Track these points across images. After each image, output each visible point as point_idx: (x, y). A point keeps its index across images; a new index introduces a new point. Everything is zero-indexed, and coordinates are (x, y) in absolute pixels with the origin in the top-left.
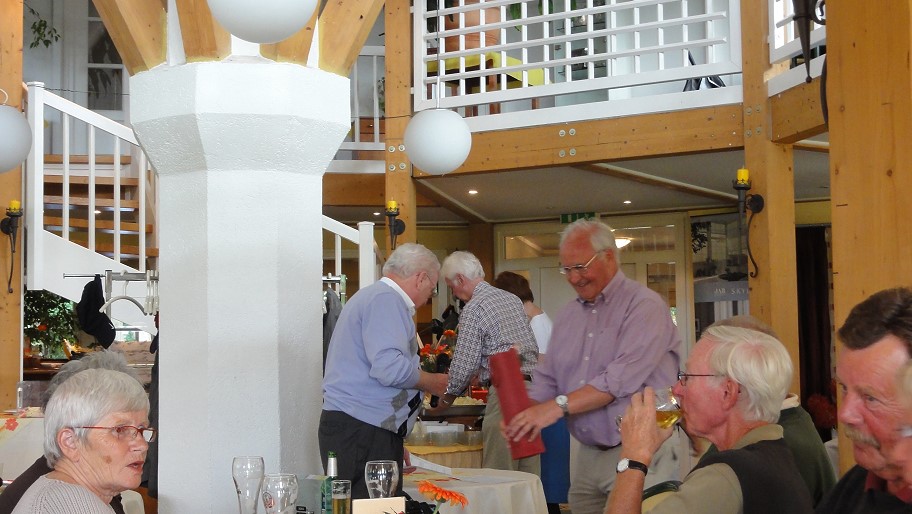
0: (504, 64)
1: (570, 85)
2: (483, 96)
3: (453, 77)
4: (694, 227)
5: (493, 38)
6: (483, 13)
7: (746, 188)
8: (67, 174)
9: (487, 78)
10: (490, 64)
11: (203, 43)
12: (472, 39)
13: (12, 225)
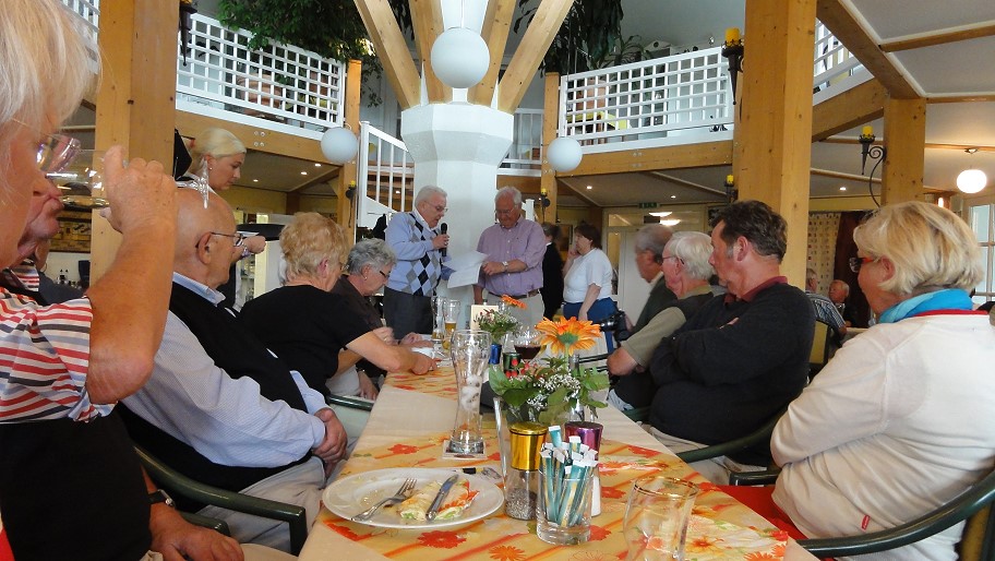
0: (606, 117)
1: (641, 129)
2: (594, 135)
3: (579, 124)
4: (711, 212)
5: (601, 104)
6: (596, 90)
7: (732, 186)
8: (379, 171)
9: (597, 125)
10: (599, 117)
11: (438, 94)
12: (590, 104)
13: (352, 193)
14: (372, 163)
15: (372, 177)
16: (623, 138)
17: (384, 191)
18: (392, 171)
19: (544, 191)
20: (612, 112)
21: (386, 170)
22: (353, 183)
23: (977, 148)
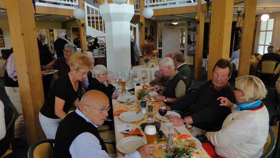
1: (170, 2)
2: (156, 3)
4: (188, 23)
8: (91, 16)
11: (110, 1)
13: (83, 25)
14: (88, 13)
15: (89, 18)
16: (164, 5)
17: (93, 22)
18: (95, 16)
19: (141, 21)
21: (93, 15)
22: (84, 22)
23: (267, 8)
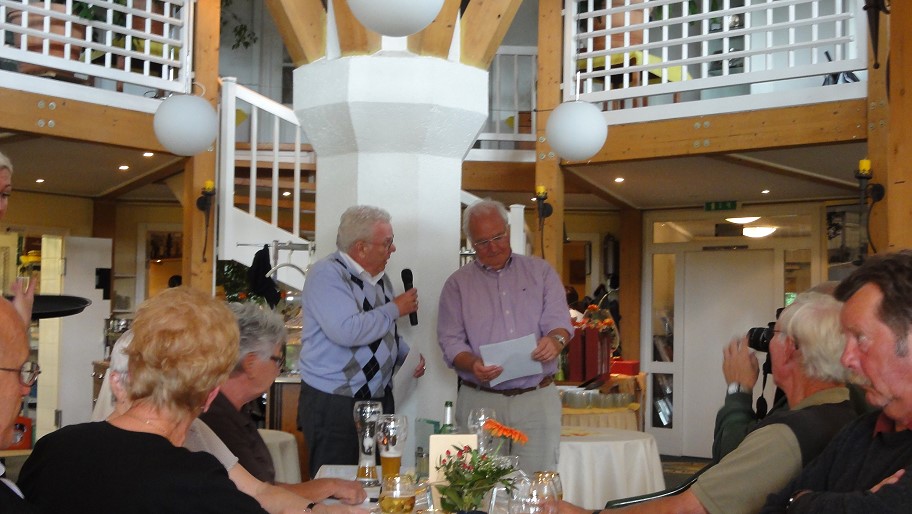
0: (646, 60)
1: (706, 81)
2: (626, 91)
3: (599, 73)
4: (830, 216)
5: (636, 38)
6: (627, 16)
7: (868, 177)
8: (254, 159)
9: (631, 74)
10: (633, 62)
11: (356, 39)
12: (618, 39)
13: (207, 202)
14: (243, 146)
15: (242, 172)
16: (676, 97)
17: (264, 194)
18: (277, 159)
19: (541, 189)
20: (656, 52)
21: (266, 157)
22: (209, 185)
